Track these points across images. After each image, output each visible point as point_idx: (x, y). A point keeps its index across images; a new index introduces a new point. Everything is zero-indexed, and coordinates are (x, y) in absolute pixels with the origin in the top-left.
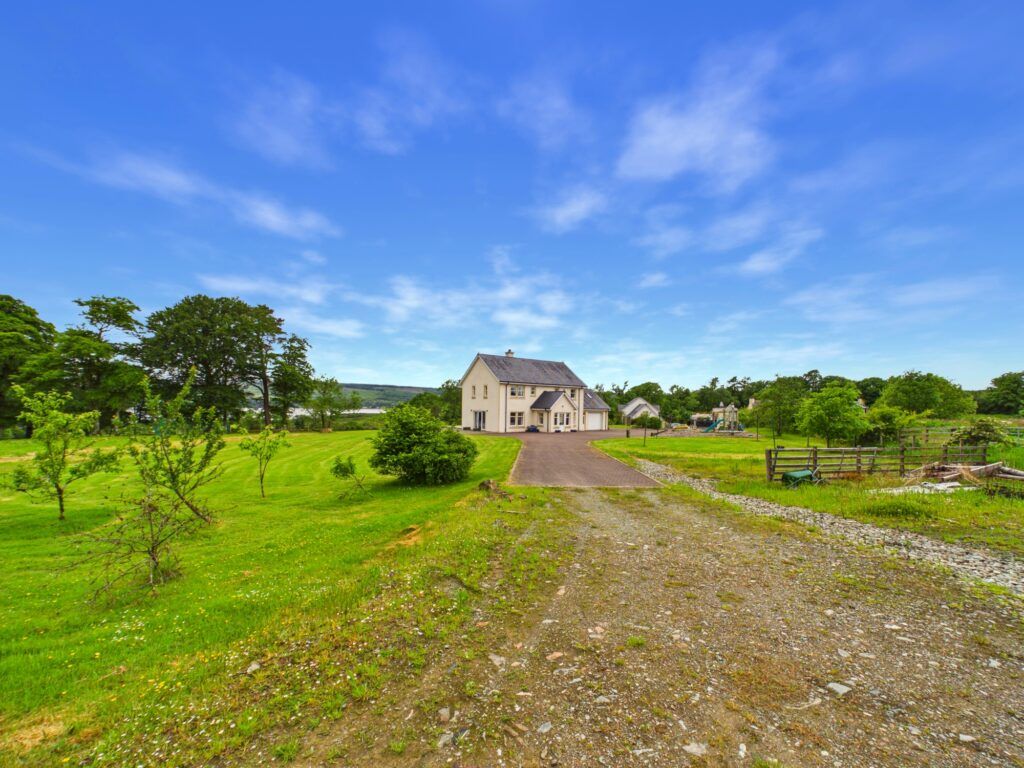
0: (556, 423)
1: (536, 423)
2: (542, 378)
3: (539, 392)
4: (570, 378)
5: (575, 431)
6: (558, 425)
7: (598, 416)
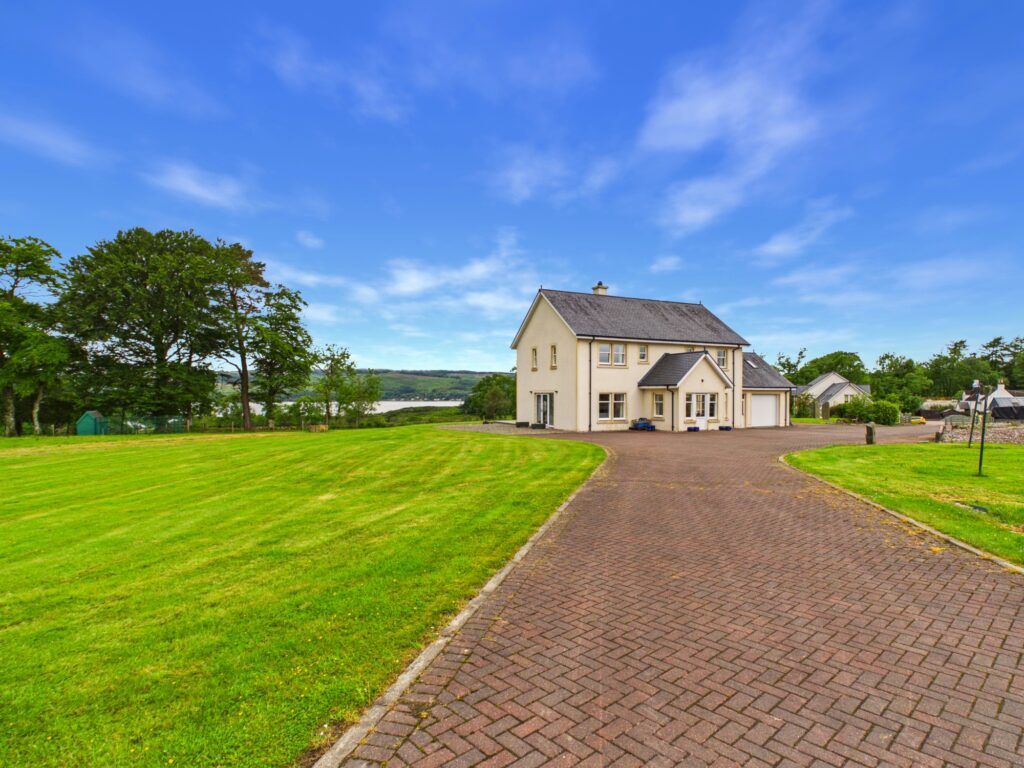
0: (688, 414)
1: (649, 413)
2: (660, 329)
3: (655, 354)
4: (714, 330)
5: (727, 429)
6: (693, 416)
7: (770, 401)
